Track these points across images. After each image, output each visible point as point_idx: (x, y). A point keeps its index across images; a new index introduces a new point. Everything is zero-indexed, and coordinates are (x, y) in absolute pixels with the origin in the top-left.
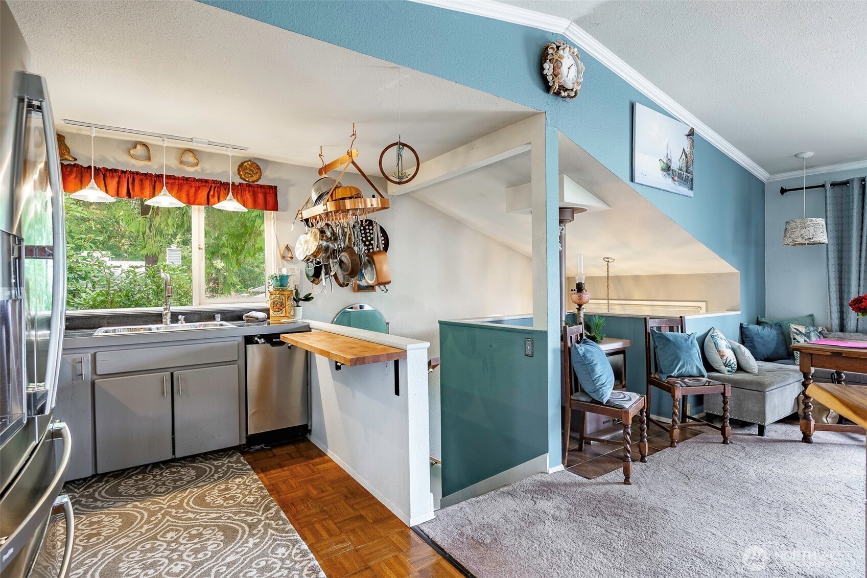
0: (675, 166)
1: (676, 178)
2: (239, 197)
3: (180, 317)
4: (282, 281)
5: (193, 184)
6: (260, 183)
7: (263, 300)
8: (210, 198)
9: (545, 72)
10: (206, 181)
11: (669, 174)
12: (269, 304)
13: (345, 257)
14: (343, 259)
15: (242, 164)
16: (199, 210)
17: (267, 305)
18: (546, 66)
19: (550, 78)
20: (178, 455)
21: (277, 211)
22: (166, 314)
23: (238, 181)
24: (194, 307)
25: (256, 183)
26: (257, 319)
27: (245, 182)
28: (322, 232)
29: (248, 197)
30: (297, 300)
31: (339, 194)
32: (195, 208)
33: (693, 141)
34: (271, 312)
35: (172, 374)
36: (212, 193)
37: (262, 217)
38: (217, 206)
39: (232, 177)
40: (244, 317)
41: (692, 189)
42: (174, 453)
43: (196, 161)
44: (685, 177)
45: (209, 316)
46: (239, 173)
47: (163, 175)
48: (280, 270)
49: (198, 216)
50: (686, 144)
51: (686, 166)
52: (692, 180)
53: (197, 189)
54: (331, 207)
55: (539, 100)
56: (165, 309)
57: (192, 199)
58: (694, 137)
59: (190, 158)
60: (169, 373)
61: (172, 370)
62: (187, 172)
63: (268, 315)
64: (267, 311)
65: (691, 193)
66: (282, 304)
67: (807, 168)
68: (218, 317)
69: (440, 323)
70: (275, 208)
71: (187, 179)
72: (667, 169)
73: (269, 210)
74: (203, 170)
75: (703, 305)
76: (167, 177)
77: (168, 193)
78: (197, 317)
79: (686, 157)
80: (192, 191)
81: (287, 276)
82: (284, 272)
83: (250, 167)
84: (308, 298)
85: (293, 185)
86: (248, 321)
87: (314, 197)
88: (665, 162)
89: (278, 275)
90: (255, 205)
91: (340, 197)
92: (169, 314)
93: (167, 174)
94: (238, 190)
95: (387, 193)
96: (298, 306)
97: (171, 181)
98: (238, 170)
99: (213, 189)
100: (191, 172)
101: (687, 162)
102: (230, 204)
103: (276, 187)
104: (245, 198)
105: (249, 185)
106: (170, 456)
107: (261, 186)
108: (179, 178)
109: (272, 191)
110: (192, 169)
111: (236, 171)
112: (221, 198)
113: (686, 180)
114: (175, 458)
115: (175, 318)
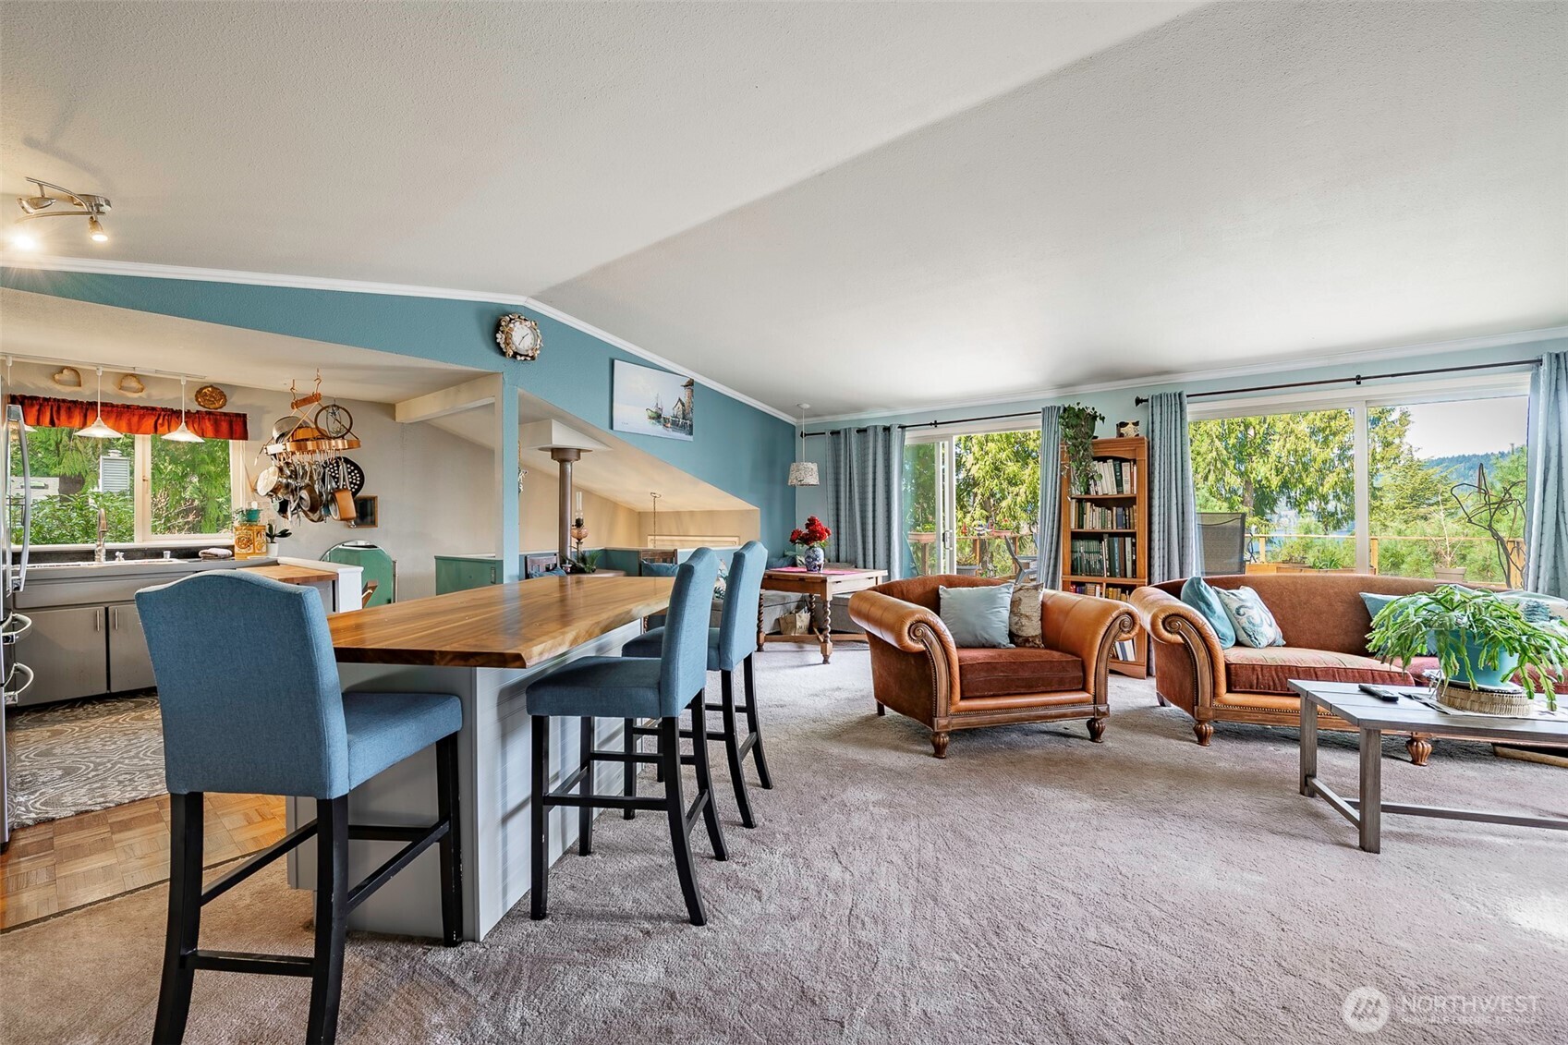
0: (668, 412)
1: (669, 425)
2: (196, 426)
3: (117, 554)
4: (250, 516)
5: (136, 411)
6: (224, 410)
7: (226, 537)
8: (158, 426)
9: (498, 341)
10: (153, 409)
11: (659, 422)
12: (234, 540)
13: (304, 494)
14: (303, 496)
15: (202, 389)
16: (143, 440)
17: (232, 542)
18: (498, 336)
19: (503, 346)
20: (114, 689)
21: (247, 439)
22: (100, 551)
23: (195, 407)
24: (138, 543)
25: (219, 410)
26: (217, 556)
27: (204, 410)
28: (281, 469)
29: (208, 425)
30: (271, 536)
31: (301, 434)
32: (139, 437)
33: (692, 390)
34: (236, 549)
35: (107, 609)
36: (160, 421)
37: (226, 449)
38: (168, 437)
39: (186, 403)
40: (200, 554)
41: (691, 434)
42: (109, 687)
43: (141, 387)
44: (683, 423)
45: (158, 553)
46: (197, 400)
47: (96, 403)
48: (250, 504)
49: (143, 444)
50: (684, 395)
51: (683, 413)
52: (691, 426)
53: (141, 417)
54: (290, 447)
55: (492, 362)
56: (98, 546)
57: (135, 428)
58: (695, 387)
59: (134, 384)
60: (102, 608)
61: (107, 605)
62: (128, 398)
63: (233, 552)
64: (231, 548)
65: (690, 438)
66: (249, 540)
67: (805, 417)
68: (168, 553)
69: (437, 558)
70: (244, 436)
71: (128, 407)
72: (658, 417)
73: (235, 439)
74: (149, 396)
75: (736, 539)
76: (102, 404)
77: (103, 423)
78: (139, 554)
79: (683, 406)
80: (135, 419)
81: (257, 511)
82: (255, 506)
83: (212, 393)
84: (284, 534)
85: (268, 412)
86: (205, 558)
87: (276, 435)
88: (654, 411)
89: (244, 510)
90: (217, 433)
91: (301, 438)
92: (104, 551)
93: (103, 401)
94: (193, 419)
95: (395, 419)
96: (272, 542)
97: (106, 409)
98: (196, 396)
99: (161, 417)
100: (134, 398)
101: (684, 411)
102: (183, 435)
103: (245, 415)
104: (204, 427)
105: (209, 413)
106: (104, 690)
107: (225, 414)
108: (117, 406)
109: (242, 418)
110: (136, 395)
111: (194, 397)
112: (171, 429)
113: (683, 426)
114: (111, 693)
115: (111, 555)
